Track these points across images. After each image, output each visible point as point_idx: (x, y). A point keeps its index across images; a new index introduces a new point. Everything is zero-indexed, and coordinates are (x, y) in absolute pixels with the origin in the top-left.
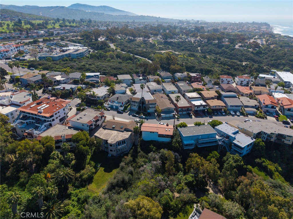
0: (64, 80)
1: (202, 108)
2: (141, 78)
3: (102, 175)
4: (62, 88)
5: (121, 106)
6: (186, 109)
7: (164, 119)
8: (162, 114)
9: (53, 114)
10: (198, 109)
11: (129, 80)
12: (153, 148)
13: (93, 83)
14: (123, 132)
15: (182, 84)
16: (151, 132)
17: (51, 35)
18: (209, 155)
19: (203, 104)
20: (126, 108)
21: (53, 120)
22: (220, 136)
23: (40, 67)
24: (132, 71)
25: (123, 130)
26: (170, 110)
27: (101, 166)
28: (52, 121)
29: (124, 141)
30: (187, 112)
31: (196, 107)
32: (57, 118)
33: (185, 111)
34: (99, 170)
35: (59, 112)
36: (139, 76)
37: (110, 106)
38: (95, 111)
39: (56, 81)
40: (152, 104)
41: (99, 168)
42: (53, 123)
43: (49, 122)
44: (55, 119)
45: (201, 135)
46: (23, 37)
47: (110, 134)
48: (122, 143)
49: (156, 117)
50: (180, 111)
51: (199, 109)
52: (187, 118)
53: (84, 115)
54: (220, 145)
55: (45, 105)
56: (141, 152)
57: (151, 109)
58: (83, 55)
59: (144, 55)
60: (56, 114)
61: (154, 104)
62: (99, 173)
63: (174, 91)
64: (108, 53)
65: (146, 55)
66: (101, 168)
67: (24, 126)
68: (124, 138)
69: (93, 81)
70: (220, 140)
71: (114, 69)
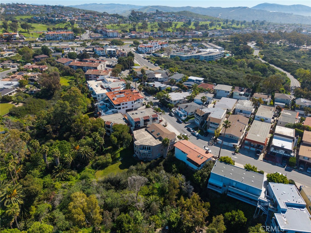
0: (161, 79)
1: (282, 152)
2: (243, 93)
3: (115, 168)
4: (152, 85)
5: (185, 116)
6: (256, 145)
7: (217, 145)
8: (218, 139)
9: (120, 103)
10: (276, 152)
11: (225, 92)
12: (174, 169)
13: (187, 87)
14: (156, 139)
15: (289, 114)
16: (182, 151)
17: (206, 36)
18: (231, 212)
19: (284, 148)
20: (187, 119)
21: (120, 109)
22: (267, 198)
23: (163, 64)
24: (248, 84)
25: (157, 137)
26: (233, 138)
27: (121, 161)
28: (118, 109)
29: (150, 148)
30: (257, 150)
31: (273, 148)
32: (123, 108)
33: (253, 147)
34: (117, 163)
35: (126, 104)
36: (242, 91)
37: (176, 112)
38: (154, 111)
39: (155, 78)
40: (214, 124)
41: (118, 161)
42: (119, 111)
43: (116, 110)
44: (122, 108)
45: (237, 182)
46: (180, 36)
47: (144, 136)
48: (148, 149)
49: (211, 140)
50: (246, 144)
51: (278, 152)
52: (250, 157)
53: (141, 112)
54: (258, 208)
55: (123, 95)
56: (162, 166)
57: (210, 129)
58: (212, 58)
59: (288, 68)
60: (123, 104)
61: (217, 125)
62: (114, 166)
63: (266, 119)
64: (239, 59)
65: (291, 68)
66: (120, 162)
67: (103, 107)
68: (150, 145)
69: (190, 85)
70: (261, 202)
71: (230, 78)
